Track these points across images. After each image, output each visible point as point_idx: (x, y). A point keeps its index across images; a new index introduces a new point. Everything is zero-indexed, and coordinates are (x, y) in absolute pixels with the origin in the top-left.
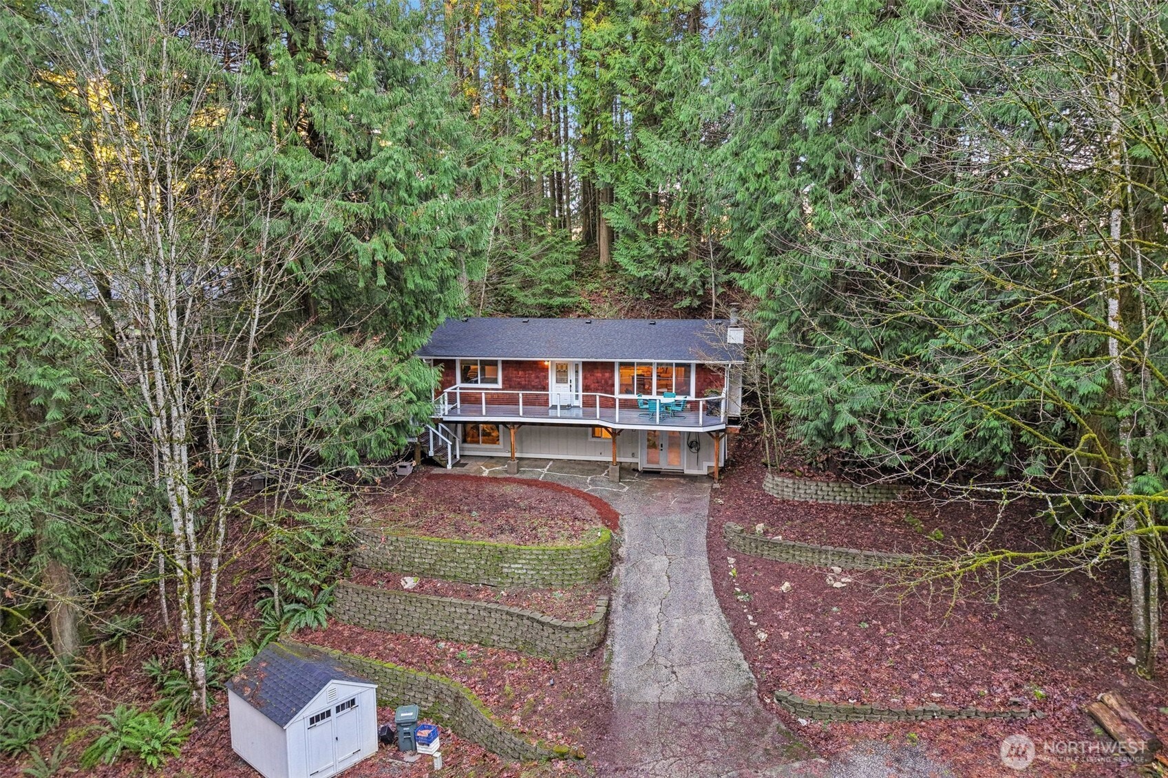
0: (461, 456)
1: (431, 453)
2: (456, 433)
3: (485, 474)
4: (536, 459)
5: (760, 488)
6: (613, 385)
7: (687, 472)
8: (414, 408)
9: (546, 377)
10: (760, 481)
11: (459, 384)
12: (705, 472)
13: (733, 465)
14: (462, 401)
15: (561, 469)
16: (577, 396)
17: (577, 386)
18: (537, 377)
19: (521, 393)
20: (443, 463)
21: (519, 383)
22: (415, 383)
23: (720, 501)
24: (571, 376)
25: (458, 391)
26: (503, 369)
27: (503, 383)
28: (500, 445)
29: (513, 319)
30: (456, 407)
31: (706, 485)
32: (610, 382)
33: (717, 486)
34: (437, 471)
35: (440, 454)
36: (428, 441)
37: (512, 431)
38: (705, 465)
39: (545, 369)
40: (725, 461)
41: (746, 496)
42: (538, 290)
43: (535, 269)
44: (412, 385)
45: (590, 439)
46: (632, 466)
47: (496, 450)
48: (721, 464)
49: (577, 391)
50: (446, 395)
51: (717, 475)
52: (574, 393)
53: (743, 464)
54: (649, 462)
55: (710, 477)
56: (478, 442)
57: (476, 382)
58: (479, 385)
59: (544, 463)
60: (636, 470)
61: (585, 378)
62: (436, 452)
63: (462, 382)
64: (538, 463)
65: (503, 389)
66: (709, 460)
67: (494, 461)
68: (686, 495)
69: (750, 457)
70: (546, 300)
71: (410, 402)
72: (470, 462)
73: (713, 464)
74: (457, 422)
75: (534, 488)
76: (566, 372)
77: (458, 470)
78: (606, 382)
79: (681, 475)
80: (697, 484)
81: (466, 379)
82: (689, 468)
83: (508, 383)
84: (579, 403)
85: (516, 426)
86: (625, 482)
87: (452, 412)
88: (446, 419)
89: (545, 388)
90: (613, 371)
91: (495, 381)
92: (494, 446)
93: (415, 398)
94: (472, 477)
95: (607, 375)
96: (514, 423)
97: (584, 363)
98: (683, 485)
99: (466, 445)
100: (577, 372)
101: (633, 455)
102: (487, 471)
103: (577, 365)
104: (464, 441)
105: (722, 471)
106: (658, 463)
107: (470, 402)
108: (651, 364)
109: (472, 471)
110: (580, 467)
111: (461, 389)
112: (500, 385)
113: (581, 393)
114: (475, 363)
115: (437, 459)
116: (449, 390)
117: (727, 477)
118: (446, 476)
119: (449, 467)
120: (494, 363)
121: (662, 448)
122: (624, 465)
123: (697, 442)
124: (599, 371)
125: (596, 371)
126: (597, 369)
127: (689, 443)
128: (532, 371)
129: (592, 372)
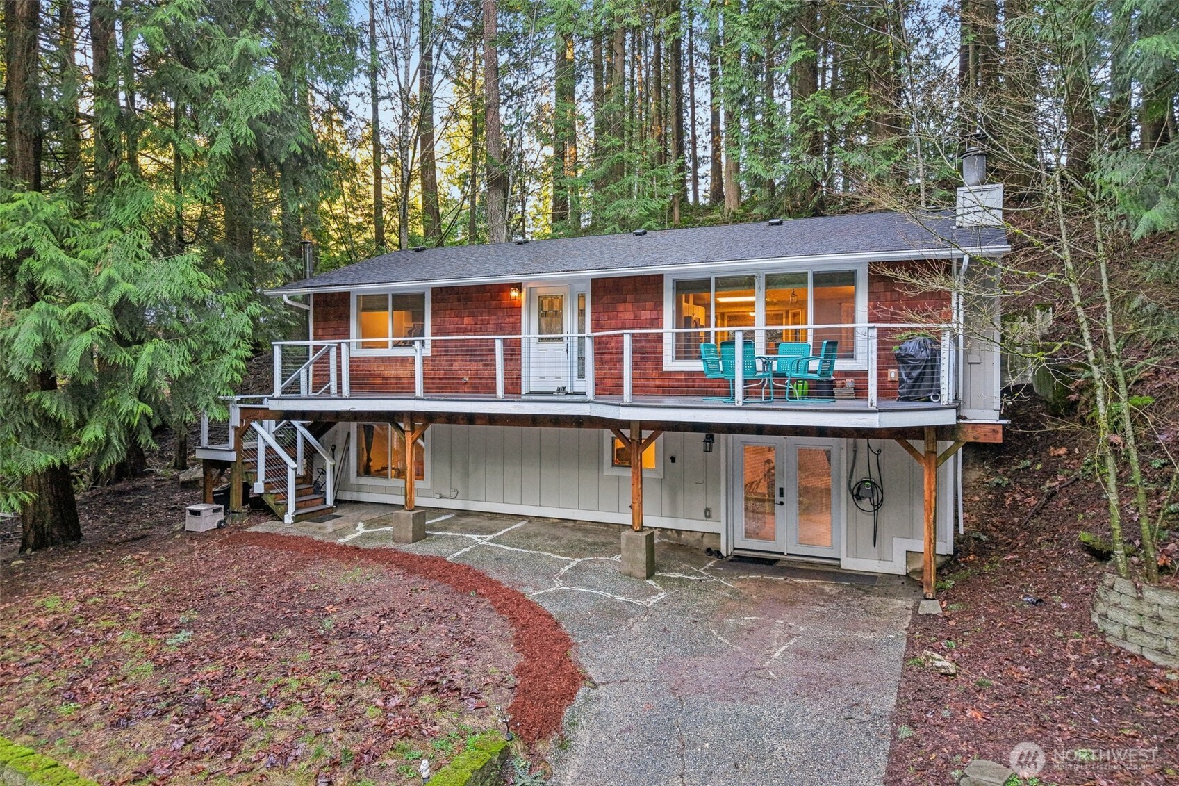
1: (260, 488)
3: (347, 539)
5: (1085, 625)
6: (659, 339)
7: (848, 564)
9: (516, 326)
10: (1084, 603)
12: (898, 566)
13: (983, 550)
15: (526, 538)
16: (581, 370)
17: (581, 348)
18: (499, 329)
20: (278, 510)
21: (463, 343)
23: (943, 663)
24: (569, 320)
26: (434, 314)
27: (434, 345)
28: (427, 483)
31: (898, 603)
33: (932, 607)
34: (263, 526)
35: (275, 490)
38: (900, 546)
39: (513, 310)
40: (958, 540)
41: (1035, 650)
46: (707, 543)
48: (946, 546)
49: (581, 359)
51: (931, 577)
53: (1012, 549)
54: (748, 534)
55: (912, 581)
56: (385, 474)
58: (390, 351)
60: (713, 553)
61: (596, 325)
62: (266, 485)
66: (911, 536)
68: (830, 632)
69: (1035, 531)
73: (920, 546)
76: (558, 314)
79: (829, 571)
80: (874, 600)
82: (853, 554)
83: (442, 344)
84: (587, 385)
85: (418, 424)
86: (663, 581)
89: (514, 352)
90: (659, 305)
95: (647, 314)
96: (411, 416)
98: (831, 598)
100: (582, 313)
101: (708, 514)
102: (359, 533)
103: (581, 297)
105: (947, 566)
106: (772, 538)
108: (751, 280)
112: (427, 350)
115: (270, 500)
117: (964, 583)
119: (288, 519)
121: (781, 499)
122: (669, 537)
123: (874, 484)
124: (629, 306)
125: (621, 307)
126: (625, 302)
127: (853, 484)
128: (490, 314)
129: (615, 309)
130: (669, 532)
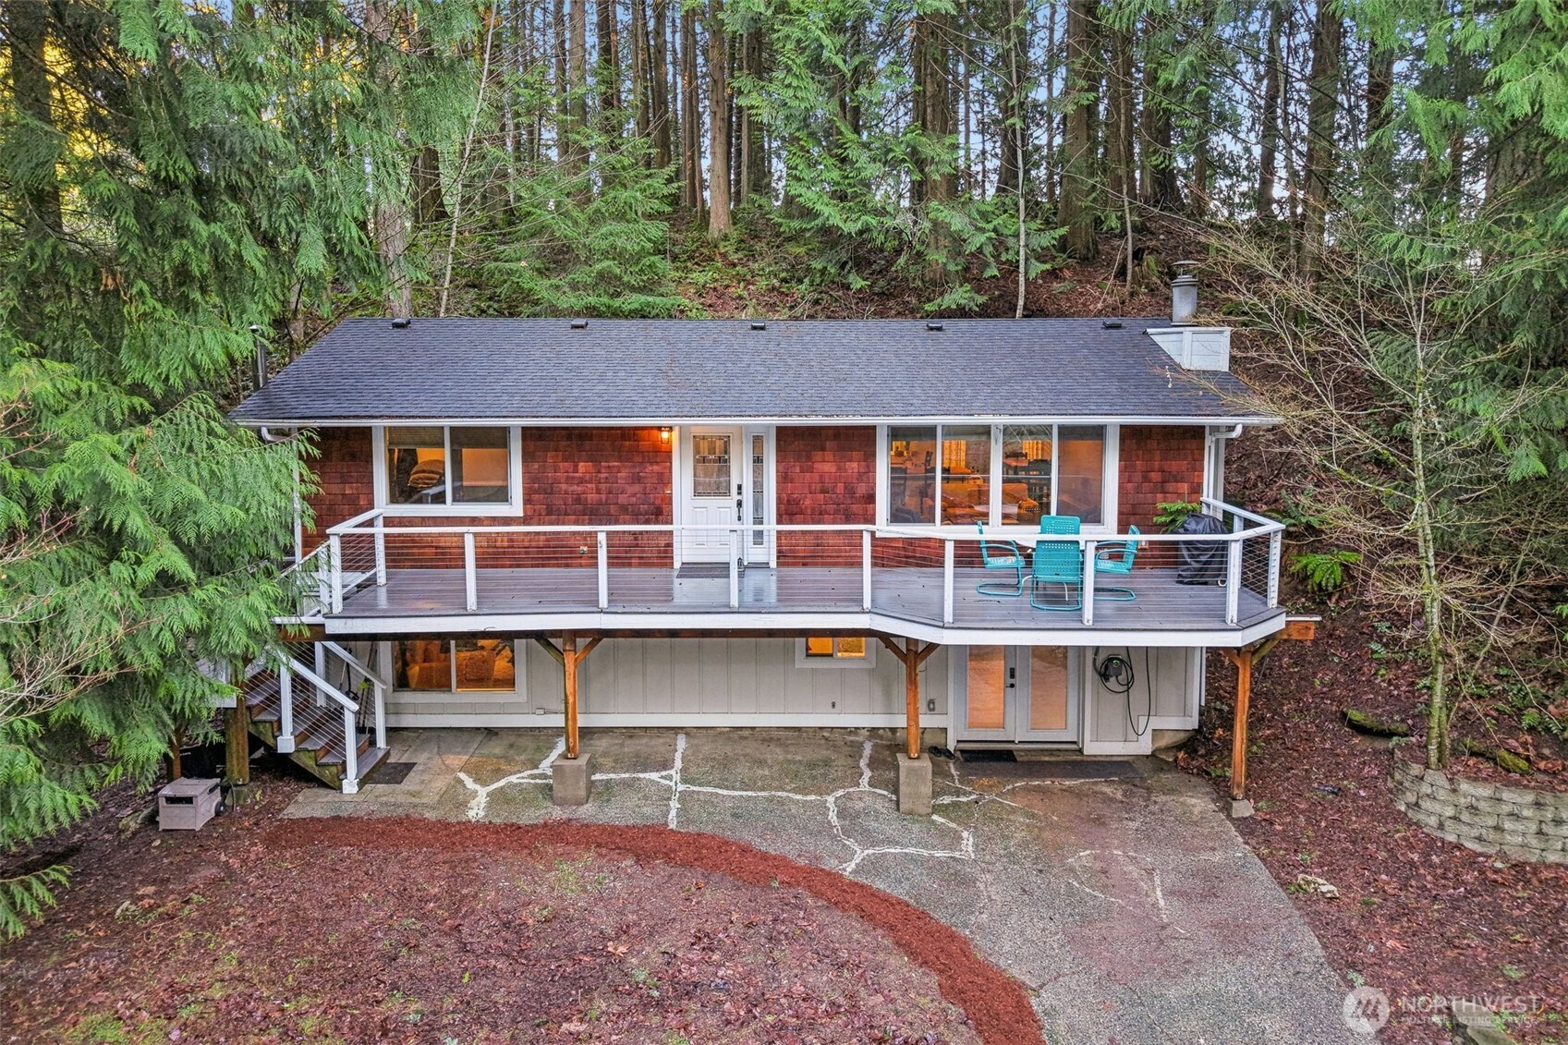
0: (391, 731)
1: (286, 744)
2: (373, 665)
3: (477, 810)
4: (631, 732)
6: (871, 498)
7: (1092, 748)
8: (182, 612)
9: (665, 479)
10: (1386, 792)
11: (383, 505)
12: (1144, 746)
14: (394, 560)
15: (722, 770)
16: (759, 535)
17: (758, 505)
18: (636, 479)
19: (602, 532)
20: (327, 774)
21: (578, 500)
22: (192, 506)
23: (1328, 887)
24: (741, 471)
25: (379, 531)
26: (527, 457)
27: (527, 501)
28: (520, 694)
29: (541, 322)
30: (371, 582)
31: (1196, 802)
32: (861, 489)
33: (1244, 809)
34: (307, 805)
35: (317, 743)
36: (274, 699)
37: (569, 659)
39: (662, 455)
42: (582, 274)
43: (576, 223)
44: (177, 515)
45: (802, 663)
47: (502, 709)
48: (1191, 721)
49: (758, 520)
50: (335, 543)
52: (749, 526)
55: (1159, 761)
56: (444, 685)
57: (440, 499)
58: (450, 509)
59: (658, 743)
60: (942, 752)
61: (783, 478)
62: (300, 738)
63: (394, 499)
64: (641, 744)
65: (525, 520)
67: (497, 748)
70: (605, 300)
71: (167, 582)
72: (421, 758)
74: (374, 638)
75: (662, 869)
76: (723, 461)
77: (386, 797)
78: (850, 490)
79: (1072, 763)
81: (404, 491)
82: (1096, 737)
83: (542, 503)
84: (768, 553)
85: (581, 642)
87: (356, 600)
88: (334, 627)
89: (661, 512)
90: (870, 456)
91: (501, 495)
92: (501, 696)
93: (181, 566)
94: (429, 827)
95: (853, 467)
96: (575, 634)
97: (782, 432)
99: (407, 697)
100: (758, 460)
101: (932, 707)
102: (483, 792)
103: (758, 441)
104: (402, 682)
106: (1001, 725)
107: (419, 563)
108: (986, 431)
109: (430, 797)
110: (777, 754)
111: (389, 522)
112: (516, 508)
113: (771, 527)
114: (434, 437)
115: (307, 762)
116: (346, 527)
118: (339, 827)
119: (350, 786)
120: (497, 438)
121: (1012, 681)
122: (881, 738)
123: (1122, 661)
124: (829, 455)
125: (818, 455)
126: (823, 449)
127: (1099, 664)
128: (620, 459)
129: (809, 458)
130: (881, 732)
